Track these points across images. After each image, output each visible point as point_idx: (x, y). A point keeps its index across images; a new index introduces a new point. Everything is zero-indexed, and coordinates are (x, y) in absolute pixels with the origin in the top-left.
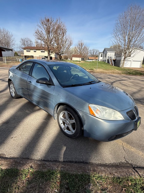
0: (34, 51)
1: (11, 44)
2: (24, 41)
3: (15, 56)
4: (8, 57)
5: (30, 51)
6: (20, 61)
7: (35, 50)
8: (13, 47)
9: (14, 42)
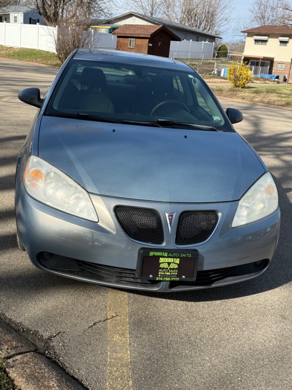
0: (281, 42)
1: (219, 17)
2: (266, 7)
3: (214, 56)
4: (191, 60)
5: (266, 41)
6: (222, 75)
7: (286, 39)
8: (223, 28)
9: (227, 11)
